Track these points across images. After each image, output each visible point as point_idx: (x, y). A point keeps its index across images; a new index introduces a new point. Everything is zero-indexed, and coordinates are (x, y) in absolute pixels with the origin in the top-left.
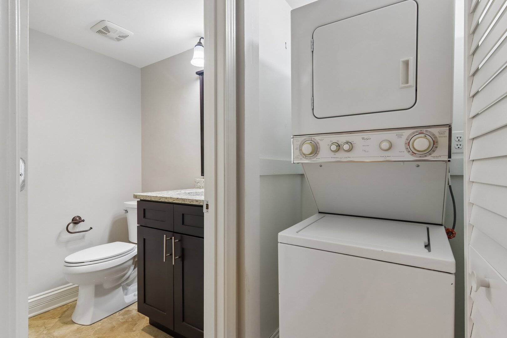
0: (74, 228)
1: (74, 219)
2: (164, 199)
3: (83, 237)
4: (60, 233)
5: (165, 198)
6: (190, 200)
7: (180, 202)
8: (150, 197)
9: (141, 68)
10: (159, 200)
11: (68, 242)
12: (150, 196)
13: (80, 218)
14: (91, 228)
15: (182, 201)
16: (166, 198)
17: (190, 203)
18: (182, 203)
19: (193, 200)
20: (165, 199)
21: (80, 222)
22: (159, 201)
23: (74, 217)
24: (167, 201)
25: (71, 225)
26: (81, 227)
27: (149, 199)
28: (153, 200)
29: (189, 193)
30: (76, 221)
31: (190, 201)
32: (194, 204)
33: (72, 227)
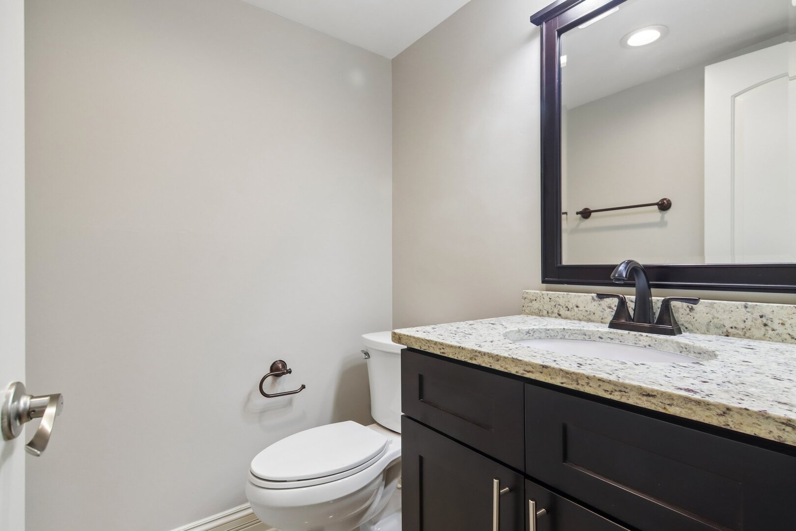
0: (273, 383)
1: (274, 368)
2: (486, 359)
3: (290, 403)
4: (250, 394)
5: (490, 355)
6: (609, 382)
7: (557, 381)
8: (440, 346)
9: (393, 60)
10: (471, 359)
11: (263, 412)
12: (442, 344)
13: (284, 364)
14: (303, 387)
15: (564, 380)
16: (497, 358)
17: (607, 396)
18: (564, 385)
19: (625, 386)
20: (491, 360)
21: (284, 374)
22: (470, 361)
23: (274, 363)
24: (502, 369)
25: (270, 379)
26: (286, 383)
27: (438, 352)
28: (451, 356)
29: (528, 332)
30: (278, 370)
31: (609, 387)
32: (631, 402)
33: (271, 382)
